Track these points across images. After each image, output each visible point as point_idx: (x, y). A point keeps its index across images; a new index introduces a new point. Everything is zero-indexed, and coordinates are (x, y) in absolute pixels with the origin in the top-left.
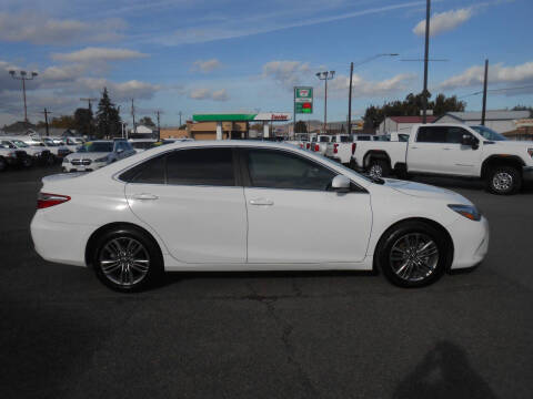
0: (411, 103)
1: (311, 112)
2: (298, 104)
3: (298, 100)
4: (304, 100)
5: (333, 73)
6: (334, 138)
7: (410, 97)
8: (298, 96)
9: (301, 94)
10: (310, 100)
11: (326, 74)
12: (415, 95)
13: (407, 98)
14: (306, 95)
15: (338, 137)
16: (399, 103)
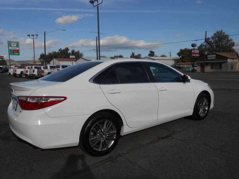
0: (61, 53)
1: (19, 55)
2: (11, 50)
3: (10, 48)
4: (14, 48)
5: (37, 35)
6: (32, 68)
7: (60, 50)
8: (11, 46)
9: (12, 45)
10: (18, 49)
11: (33, 35)
12: (62, 49)
13: (59, 50)
14: (15, 45)
15: (33, 67)
16: (55, 52)
